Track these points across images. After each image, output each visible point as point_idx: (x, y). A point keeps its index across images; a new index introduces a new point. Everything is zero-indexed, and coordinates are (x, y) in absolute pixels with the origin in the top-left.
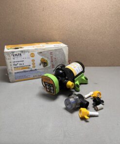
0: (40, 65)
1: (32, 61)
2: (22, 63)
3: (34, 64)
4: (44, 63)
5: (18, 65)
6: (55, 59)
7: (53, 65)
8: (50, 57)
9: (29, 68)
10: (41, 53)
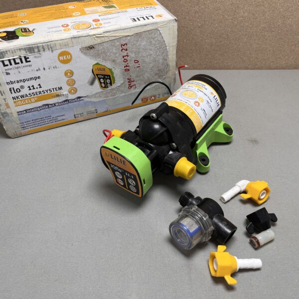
0: (92, 83)
1: (66, 74)
2: (35, 83)
3: (72, 83)
4: (104, 78)
5: (25, 91)
6: (137, 61)
7: (130, 81)
8: (120, 60)
9: (58, 96)
10: (91, 47)
